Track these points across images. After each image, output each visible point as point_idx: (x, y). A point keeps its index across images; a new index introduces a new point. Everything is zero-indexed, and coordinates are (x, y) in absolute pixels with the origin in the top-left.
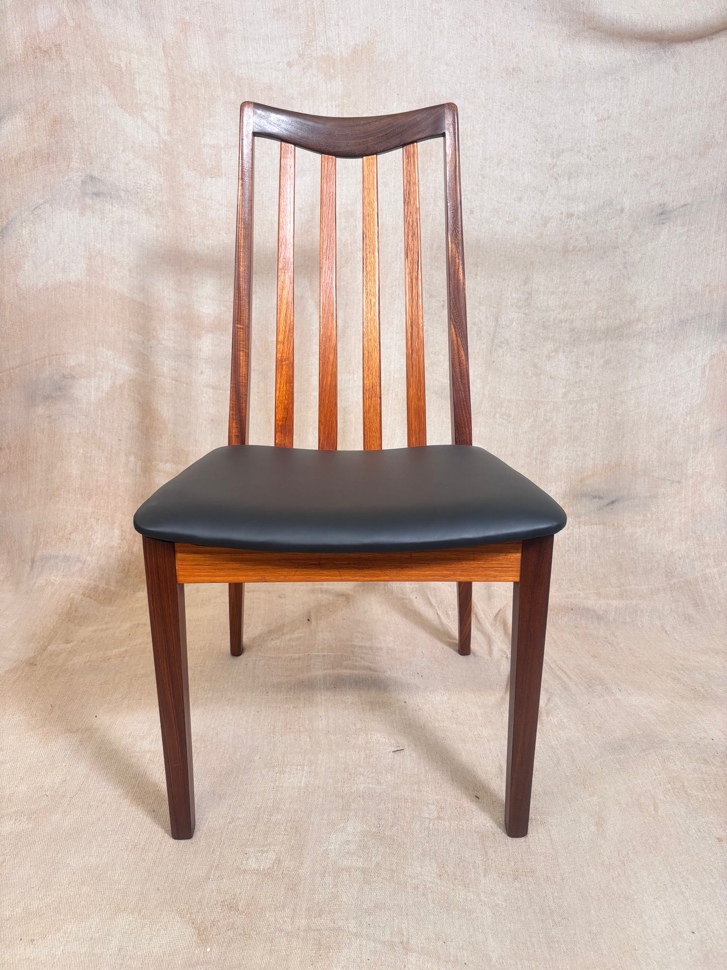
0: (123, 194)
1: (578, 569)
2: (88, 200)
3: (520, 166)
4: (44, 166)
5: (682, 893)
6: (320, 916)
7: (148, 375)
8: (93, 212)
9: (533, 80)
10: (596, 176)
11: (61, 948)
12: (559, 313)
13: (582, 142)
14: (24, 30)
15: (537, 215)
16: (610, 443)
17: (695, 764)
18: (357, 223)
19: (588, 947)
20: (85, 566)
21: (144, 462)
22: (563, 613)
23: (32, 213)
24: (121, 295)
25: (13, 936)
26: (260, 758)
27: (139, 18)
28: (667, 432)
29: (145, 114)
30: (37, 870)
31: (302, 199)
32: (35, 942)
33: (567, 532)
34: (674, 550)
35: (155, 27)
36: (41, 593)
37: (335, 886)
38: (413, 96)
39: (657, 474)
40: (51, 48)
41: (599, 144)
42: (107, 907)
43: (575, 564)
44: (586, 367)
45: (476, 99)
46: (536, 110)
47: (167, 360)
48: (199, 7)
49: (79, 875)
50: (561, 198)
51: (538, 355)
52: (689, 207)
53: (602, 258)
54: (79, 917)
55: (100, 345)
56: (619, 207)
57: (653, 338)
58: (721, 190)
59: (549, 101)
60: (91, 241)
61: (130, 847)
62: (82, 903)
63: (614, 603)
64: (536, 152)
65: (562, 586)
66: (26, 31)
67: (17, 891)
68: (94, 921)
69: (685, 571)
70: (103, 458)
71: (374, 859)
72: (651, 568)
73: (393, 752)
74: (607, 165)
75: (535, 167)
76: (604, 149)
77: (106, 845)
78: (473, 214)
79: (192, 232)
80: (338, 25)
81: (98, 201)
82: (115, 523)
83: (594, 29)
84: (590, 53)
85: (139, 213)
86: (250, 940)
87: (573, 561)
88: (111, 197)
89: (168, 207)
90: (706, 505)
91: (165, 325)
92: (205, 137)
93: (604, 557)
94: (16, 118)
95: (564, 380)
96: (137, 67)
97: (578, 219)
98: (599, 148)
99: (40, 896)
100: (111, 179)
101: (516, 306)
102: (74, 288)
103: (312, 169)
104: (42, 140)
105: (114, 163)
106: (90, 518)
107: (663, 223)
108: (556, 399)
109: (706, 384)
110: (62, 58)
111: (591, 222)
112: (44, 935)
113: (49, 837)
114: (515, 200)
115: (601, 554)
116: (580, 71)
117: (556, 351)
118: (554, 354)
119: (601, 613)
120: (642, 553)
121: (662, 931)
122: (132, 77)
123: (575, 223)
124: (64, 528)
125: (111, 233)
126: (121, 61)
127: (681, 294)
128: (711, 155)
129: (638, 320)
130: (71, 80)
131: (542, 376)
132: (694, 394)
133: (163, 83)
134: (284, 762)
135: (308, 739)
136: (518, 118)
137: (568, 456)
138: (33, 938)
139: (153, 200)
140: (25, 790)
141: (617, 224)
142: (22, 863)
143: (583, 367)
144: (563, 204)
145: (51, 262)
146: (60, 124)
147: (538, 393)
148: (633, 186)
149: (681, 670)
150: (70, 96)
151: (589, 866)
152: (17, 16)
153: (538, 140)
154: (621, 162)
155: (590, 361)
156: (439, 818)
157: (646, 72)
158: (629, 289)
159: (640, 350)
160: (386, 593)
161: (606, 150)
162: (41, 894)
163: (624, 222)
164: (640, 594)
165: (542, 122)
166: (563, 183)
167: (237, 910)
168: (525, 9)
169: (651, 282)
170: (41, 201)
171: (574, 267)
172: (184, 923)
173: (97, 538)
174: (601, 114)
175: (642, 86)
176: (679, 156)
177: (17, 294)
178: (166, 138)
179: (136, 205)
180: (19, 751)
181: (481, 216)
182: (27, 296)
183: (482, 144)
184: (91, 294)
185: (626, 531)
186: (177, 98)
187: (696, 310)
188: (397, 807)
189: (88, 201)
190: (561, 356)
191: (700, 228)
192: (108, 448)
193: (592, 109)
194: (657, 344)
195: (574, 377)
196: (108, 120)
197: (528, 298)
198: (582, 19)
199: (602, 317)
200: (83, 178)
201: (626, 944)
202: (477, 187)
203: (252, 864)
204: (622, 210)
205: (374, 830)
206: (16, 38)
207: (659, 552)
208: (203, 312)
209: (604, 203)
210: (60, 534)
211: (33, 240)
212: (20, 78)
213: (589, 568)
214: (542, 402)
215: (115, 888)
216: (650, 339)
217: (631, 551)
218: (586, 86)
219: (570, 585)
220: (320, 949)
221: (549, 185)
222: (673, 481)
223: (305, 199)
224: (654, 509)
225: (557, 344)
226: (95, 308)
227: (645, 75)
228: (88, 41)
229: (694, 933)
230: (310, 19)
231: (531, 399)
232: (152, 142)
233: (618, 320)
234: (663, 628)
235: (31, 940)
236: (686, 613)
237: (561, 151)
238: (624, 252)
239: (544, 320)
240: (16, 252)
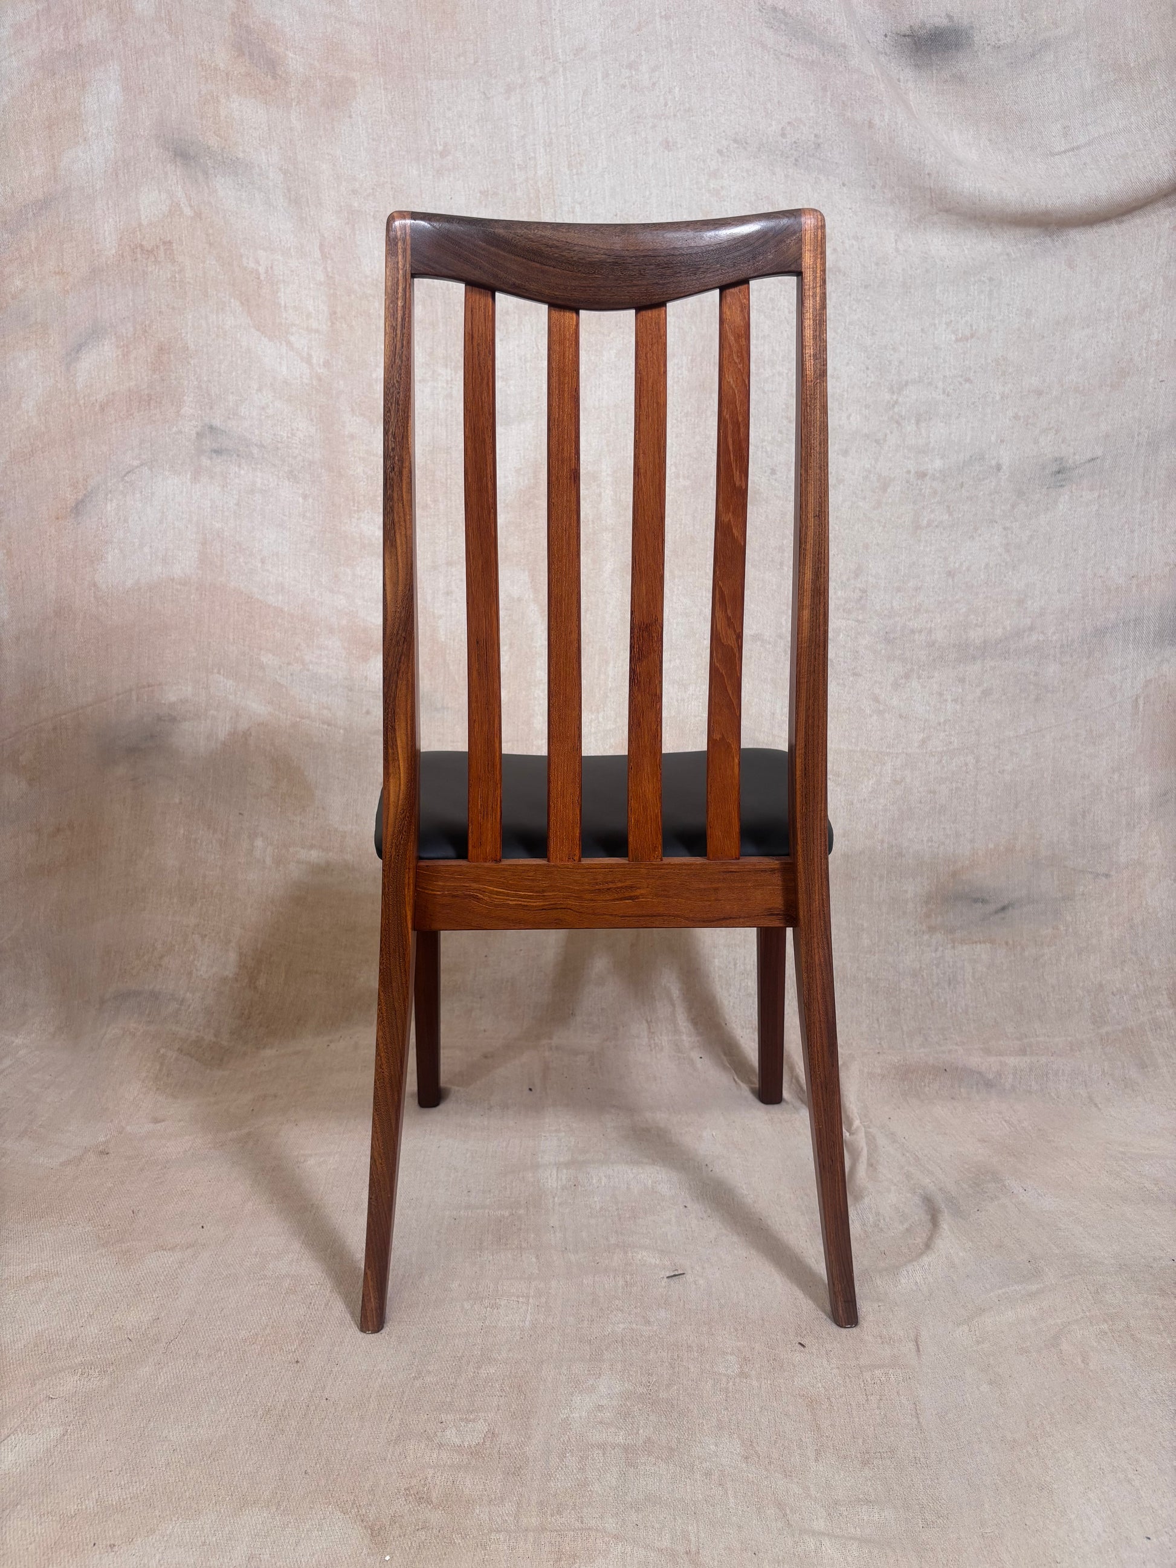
0: (255, 451)
1: (954, 1012)
2: (204, 460)
3: (844, 404)
4: (142, 413)
5: (1129, 1481)
6: (559, 1513)
7: (287, 716)
8: (212, 477)
9: (859, 285)
10: (958, 418)
11: (157, 1557)
12: (910, 620)
13: (934, 370)
14: (120, 222)
15: (872, 475)
16: (996, 816)
17: (1145, 1296)
18: (602, 490)
19: (980, 1557)
20: (183, 1008)
21: (278, 848)
22: (931, 1077)
23: (123, 480)
24: (249, 597)
25: (82, 1540)
26: (460, 1285)
27: (285, 205)
28: (1084, 798)
29: (292, 339)
30: (116, 1446)
31: (520, 457)
32: (116, 1548)
33: (934, 955)
34: (1104, 982)
35: (308, 217)
36: (114, 1048)
37: (582, 1470)
38: (683, 307)
39: (1071, 863)
40: (157, 247)
41: (960, 373)
42: (228, 1499)
43: (948, 1005)
44: (955, 701)
45: (776, 312)
46: (864, 327)
47: (315, 693)
48: (373, 189)
49: (182, 1453)
50: (906, 451)
51: (880, 683)
52: (1098, 461)
53: (972, 538)
54: (183, 1513)
55: (215, 671)
56: (994, 463)
57: (1054, 656)
58: (1146, 435)
59: (883, 314)
60: (207, 518)
61: (260, 1412)
62: (187, 1494)
63: (1012, 1061)
64: (866, 384)
65: (930, 1039)
66: (122, 223)
67: (86, 1476)
68: (208, 1519)
69: (1124, 1014)
70: (214, 841)
71: (641, 1431)
72: (1069, 1011)
73: (668, 1277)
74: (973, 403)
75: (867, 407)
76: (968, 380)
77: (222, 1410)
78: (775, 474)
79: (356, 505)
80: (573, 212)
81: (219, 461)
82: (230, 941)
83: (947, 211)
84: (942, 245)
85: (279, 478)
86: (452, 1547)
87: (945, 999)
88: (238, 456)
89: (322, 469)
90: (1151, 910)
91: (313, 642)
92: (377, 369)
93: (994, 993)
94: (103, 345)
95: (921, 720)
96: (281, 273)
97: (934, 480)
98: (960, 379)
99: (123, 1483)
100: (240, 430)
101: (844, 610)
102: (179, 587)
103: (534, 412)
104: (141, 375)
105: (245, 408)
106: (193, 933)
107: (1062, 486)
108: (909, 749)
109: (1140, 724)
110: (173, 261)
111: (954, 485)
112: (129, 1538)
113: (135, 1399)
114: (838, 454)
115: (990, 989)
116: (927, 271)
117: (907, 676)
118: (903, 681)
119: (991, 1076)
120: (1053, 987)
121: (1099, 1535)
122: (275, 287)
123: (929, 486)
124: (151, 949)
125: (236, 507)
126: (260, 265)
127: (1094, 589)
128: (1129, 386)
129: (1032, 629)
130: (185, 292)
131: (887, 715)
132: (1123, 739)
133: (320, 295)
134: (497, 1291)
135: (534, 1260)
136: (839, 338)
137: (931, 837)
138: (112, 1542)
139: (300, 458)
140: (96, 1331)
141: (992, 487)
142: (94, 1436)
143: (950, 700)
144: (909, 458)
145: (146, 550)
146: (169, 353)
147: (882, 739)
148: (1013, 433)
149: (1122, 1159)
150: (183, 313)
151: (981, 1442)
152: (110, 202)
153: (870, 367)
154: (993, 398)
155: (960, 690)
156: (743, 1374)
157: (1026, 269)
158: (1015, 583)
159: (1036, 674)
160: (651, 1050)
161: (971, 382)
162: (124, 1481)
163: (1002, 484)
164: (1053, 1050)
165: (875, 343)
166: (909, 428)
167: (429, 1501)
168: (844, 185)
169: (1048, 572)
170: (136, 463)
171: (931, 550)
172: (347, 1521)
173: (201, 965)
174: (960, 331)
175: (1021, 290)
176: (1081, 389)
177: (94, 597)
178: (322, 371)
179: (274, 465)
180: (85, 1277)
181: (787, 478)
182: (109, 601)
183: (787, 374)
184: (203, 596)
185: (1026, 953)
186: (339, 316)
187: (1118, 613)
188: (676, 1357)
189: (205, 462)
190: (914, 683)
191: (1118, 493)
192: (222, 827)
193: (948, 324)
194: (1062, 664)
195: (936, 716)
196: (239, 347)
197: (861, 598)
198: (928, 197)
199: (976, 625)
200: (199, 429)
201: (1041, 1553)
202: (780, 435)
203: (451, 1436)
204: (999, 468)
205: (641, 1390)
206: (107, 233)
207: (1081, 985)
208: (371, 623)
209: (971, 457)
210: (146, 958)
211: (122, 519)
212: (111, 288)
213: (970, 1010)
214: (888, 754)
215: (238, 1472)
216: (1050, 657)
217: (1036, 983)
218: (937, 291)
219: (941, 1036)
220: (560, 1559)
221: (888, 432)
222: (1098, 875)
223: (524, 456)
224: (1069, 918)
225: (909, 666)
226: (209, 617)
227: (1024, 275)
228: (211, 238)
229: (1149, 1538)
230: (532, 204)
231: (870, 749)
232: (301, 377)
233: (1001, 630)
234: (1090, 1098)
235: (110, 1545)
236: (1127, 1077)
237: (904, 383)
238: (1005, 529)
239: (887, 630)
240: (95, 537)
